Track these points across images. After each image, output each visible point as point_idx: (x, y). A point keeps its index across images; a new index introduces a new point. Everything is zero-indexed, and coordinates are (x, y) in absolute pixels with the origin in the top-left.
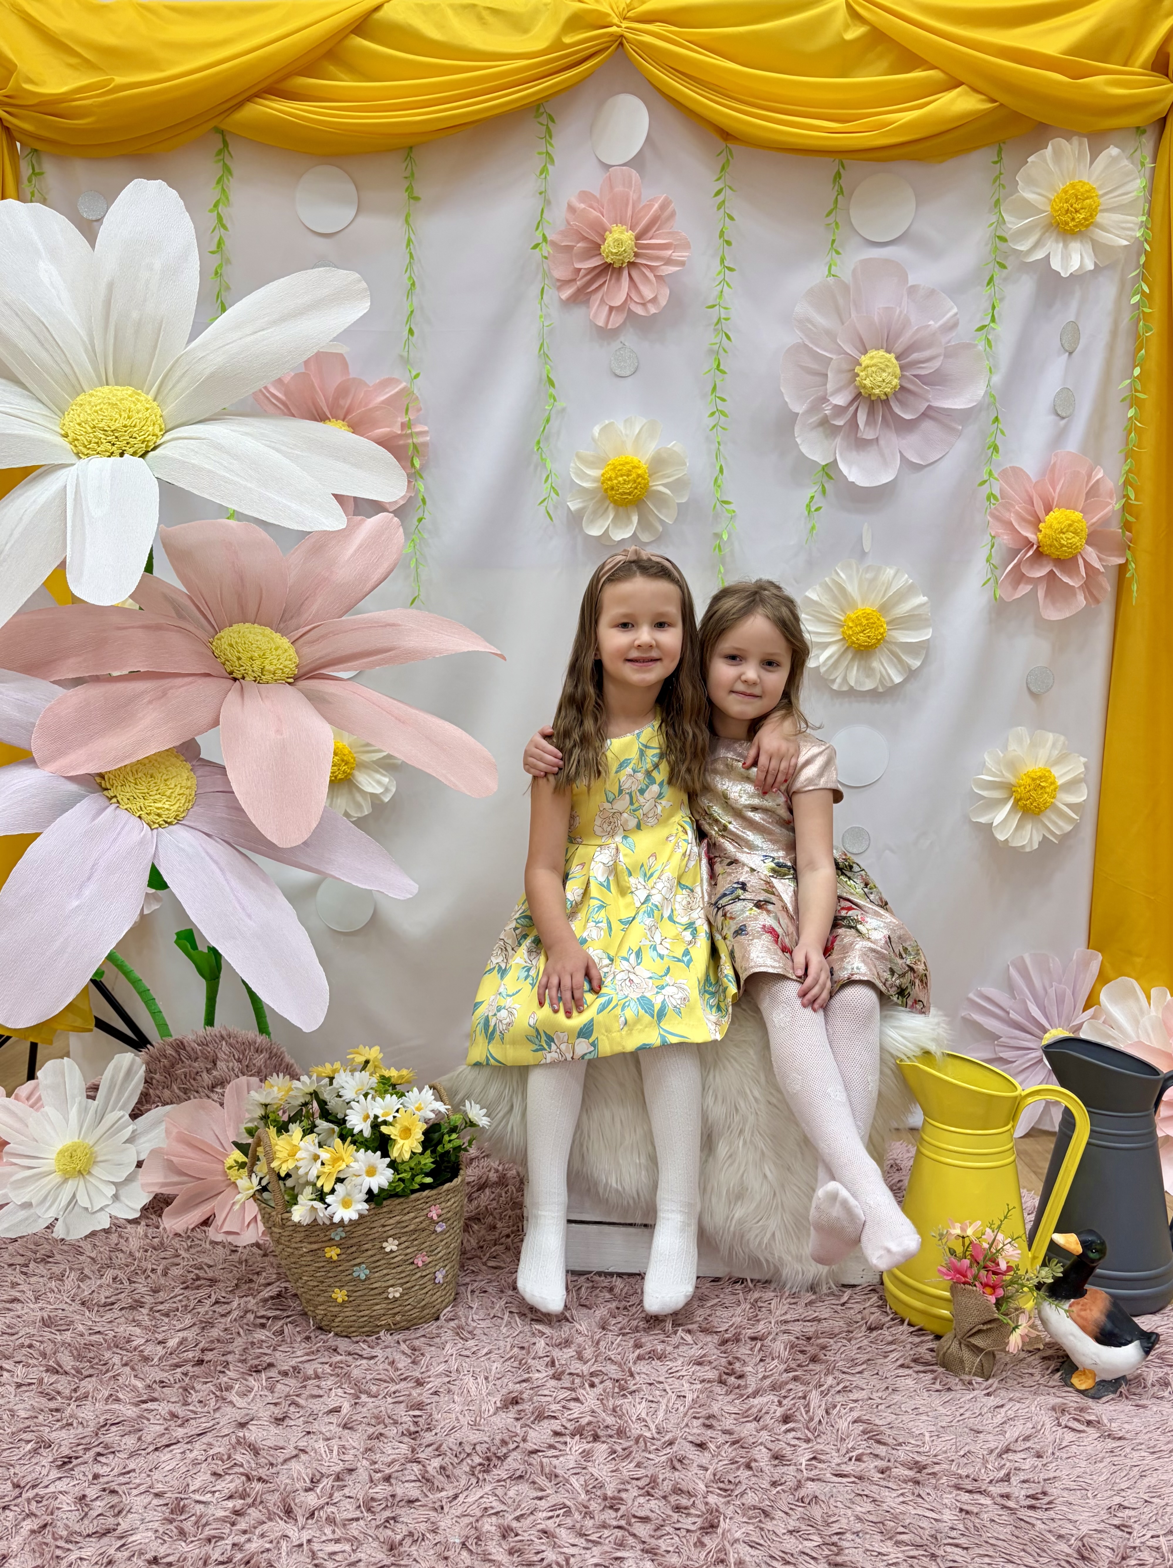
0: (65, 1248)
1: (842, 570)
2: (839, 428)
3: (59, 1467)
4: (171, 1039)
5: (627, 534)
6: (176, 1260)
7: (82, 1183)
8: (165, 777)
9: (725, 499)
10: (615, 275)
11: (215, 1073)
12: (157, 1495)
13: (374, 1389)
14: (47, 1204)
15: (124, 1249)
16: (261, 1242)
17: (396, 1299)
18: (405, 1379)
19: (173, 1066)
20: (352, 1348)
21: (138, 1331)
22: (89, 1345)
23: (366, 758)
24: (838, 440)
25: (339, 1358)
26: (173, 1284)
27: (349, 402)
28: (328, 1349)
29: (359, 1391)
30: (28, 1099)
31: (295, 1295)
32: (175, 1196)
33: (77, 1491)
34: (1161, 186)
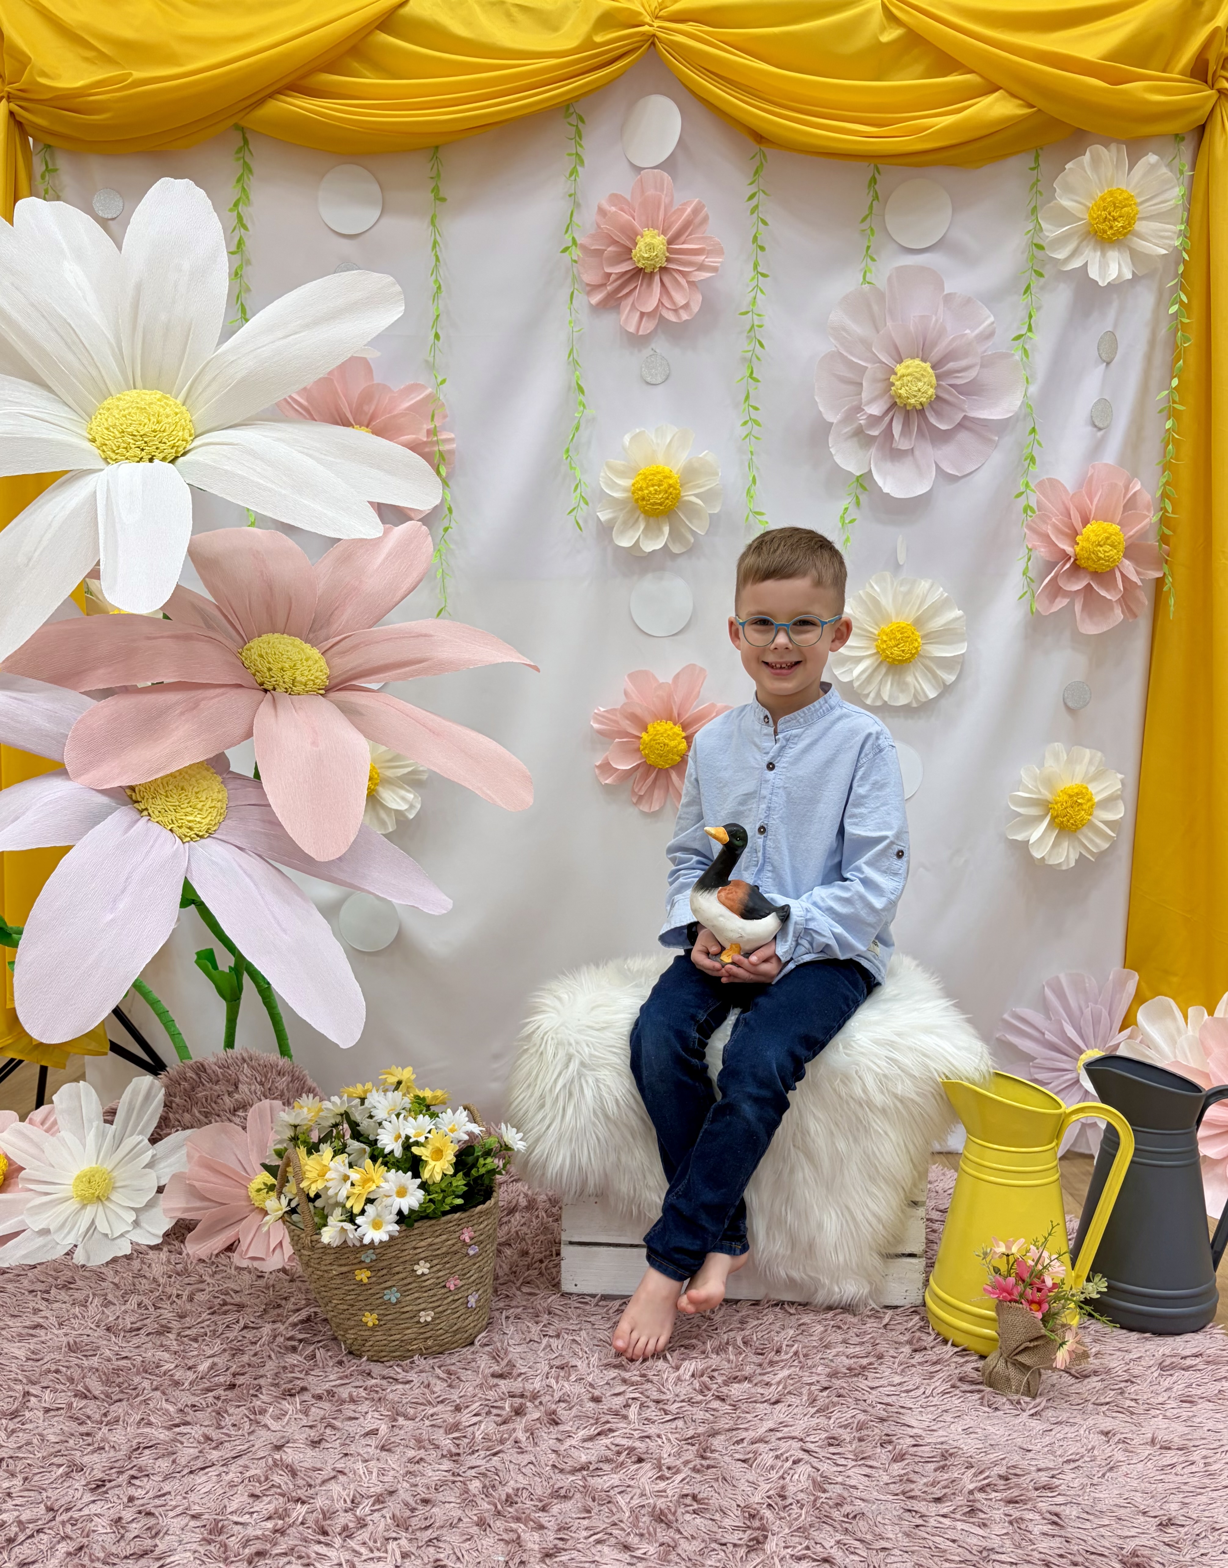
0: (86, 1274)
1: (876, 583)
2: (873, 438)
3: (93, 1490)
4: (192, 1062)
5: (658, 545)
6: (201, 1286)
7: (101, 1208)
8: (196, 789)
9: (757, 510)
10: (646, 281)
11: (236, 1096)
12: (193, 1517)
13: (411, 1412)
14: (66, 1231)
15: (148, 1275)
16: (287, 1268)
17: (427, 1324)
18: (442, 1402)
19: (193, 1089)
20: (385, 1372)
21: (166, 1356)
22: (117, 1371)
23: (389, 773)
24: (873, 451)
25: (374, 1381)
26: (200, 1309)
27: (373, 407)
28: (362, 1373)
29: (396, 1414)
30: (43, 1123)
31: (326, 1320)
32: (197, 1222)
33: (113, 1514)
34: (1200, 195)
